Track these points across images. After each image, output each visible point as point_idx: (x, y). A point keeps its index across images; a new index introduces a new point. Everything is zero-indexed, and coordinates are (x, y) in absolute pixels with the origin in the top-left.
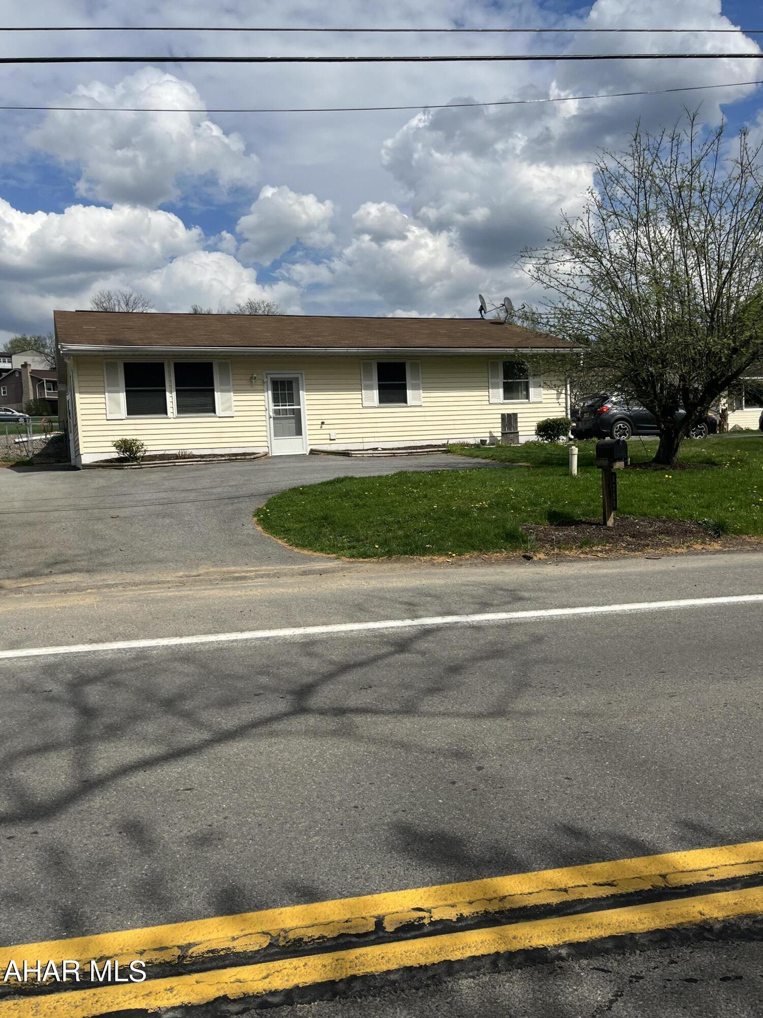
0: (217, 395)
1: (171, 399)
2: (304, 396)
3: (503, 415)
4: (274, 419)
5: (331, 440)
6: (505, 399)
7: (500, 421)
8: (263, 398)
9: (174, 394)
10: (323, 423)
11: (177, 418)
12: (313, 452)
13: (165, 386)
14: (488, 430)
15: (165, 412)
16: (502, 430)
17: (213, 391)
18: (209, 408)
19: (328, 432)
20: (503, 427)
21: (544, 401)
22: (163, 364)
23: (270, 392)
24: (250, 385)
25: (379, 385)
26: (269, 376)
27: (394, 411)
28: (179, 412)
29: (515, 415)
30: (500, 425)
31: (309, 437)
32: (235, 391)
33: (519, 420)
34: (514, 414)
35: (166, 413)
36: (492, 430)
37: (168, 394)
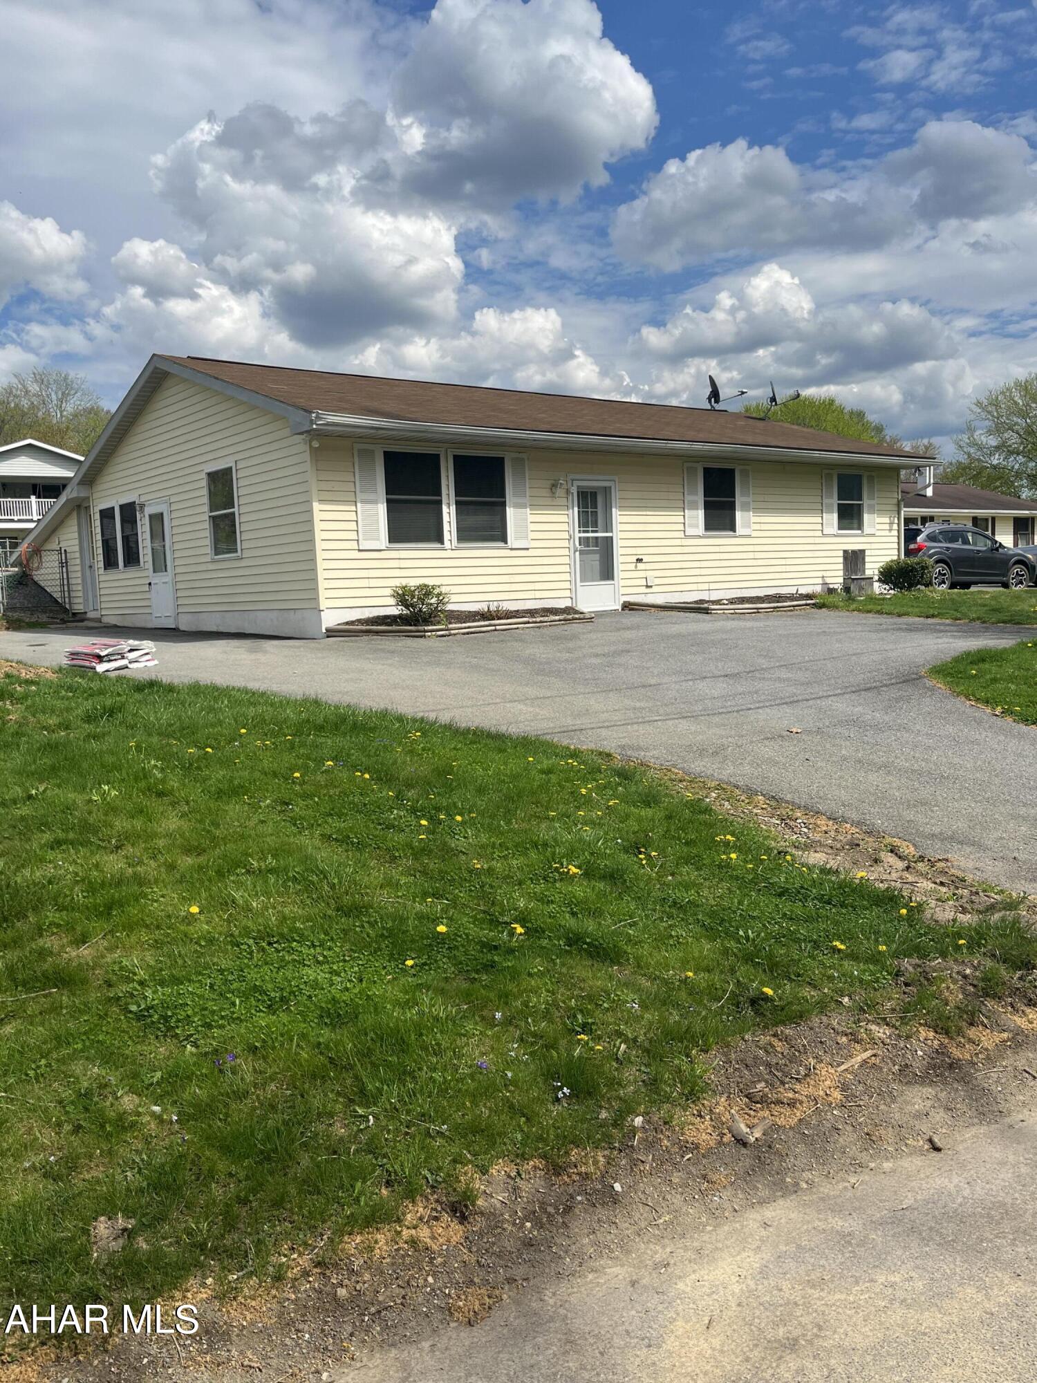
0: (510, 512)
1: (449, 514)
2: (618, 515)
3: (845, 552)
4: (581, 552)
5: (647, 586)
6: (840, 528)
7: (841, 560)
8: (565, 519)
9: (453, 508)
10: (640, 560)
11: (457, 549)
12: (627, 606)
13: (440, 494)
14: (820, 574)
15: (440, 539)
16: (845, 575)
17: (504, 504)
18: (497, 533)
19: (642, 574)
20: (846, 569)
21: (878, 533)
22: (437, 457)
23: (576, 509)
24: (551, 495)
25: (706, 502)
26: (576, 484)
27: (721, 542)
28: (461, 538)
29: (863, 552)
30: (841, 566)
31: (623, 583)
32: (533, 506)
33: (867, 559)
34: (860, 551)
35: (442, 542)
36: (825, 574)
37: (445, 509)
